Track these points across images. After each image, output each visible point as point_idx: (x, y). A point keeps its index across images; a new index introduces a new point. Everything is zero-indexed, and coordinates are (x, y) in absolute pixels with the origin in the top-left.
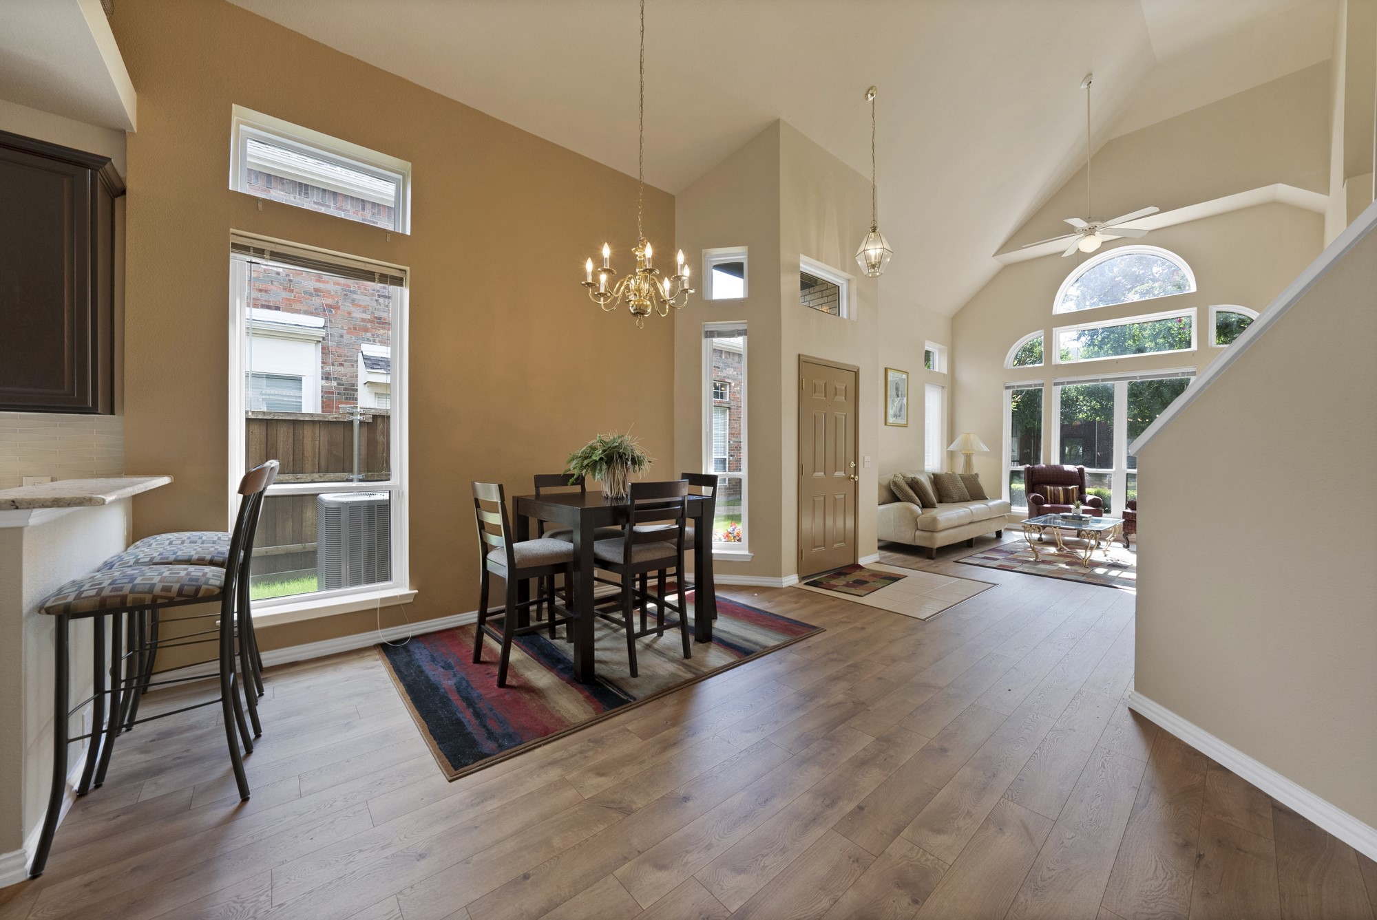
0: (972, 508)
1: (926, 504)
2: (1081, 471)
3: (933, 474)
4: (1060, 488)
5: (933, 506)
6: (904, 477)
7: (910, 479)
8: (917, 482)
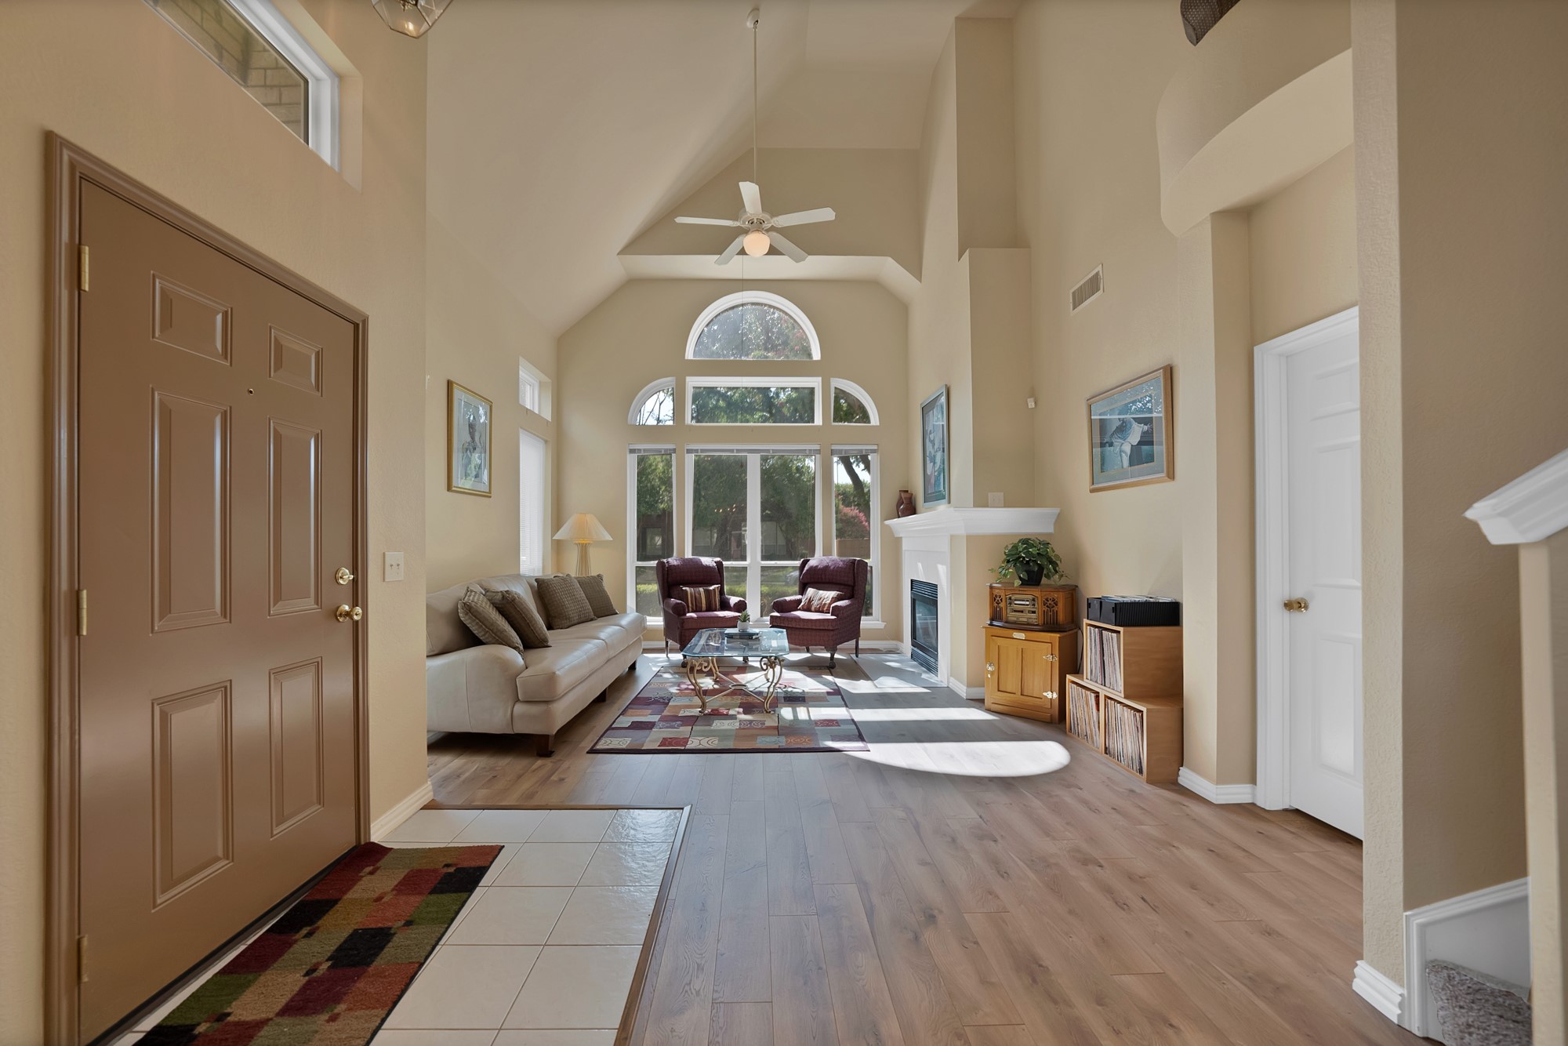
0: (603, 635)
1: (531, 642)
2: (719, 564)
3: (537, 580)
4: (701, 589)
5: (542, 644)
6: (487, 591)
7: (499, 596)
8: (514, 600)
